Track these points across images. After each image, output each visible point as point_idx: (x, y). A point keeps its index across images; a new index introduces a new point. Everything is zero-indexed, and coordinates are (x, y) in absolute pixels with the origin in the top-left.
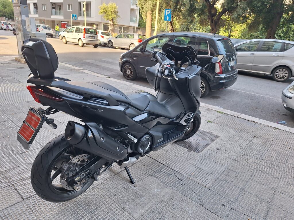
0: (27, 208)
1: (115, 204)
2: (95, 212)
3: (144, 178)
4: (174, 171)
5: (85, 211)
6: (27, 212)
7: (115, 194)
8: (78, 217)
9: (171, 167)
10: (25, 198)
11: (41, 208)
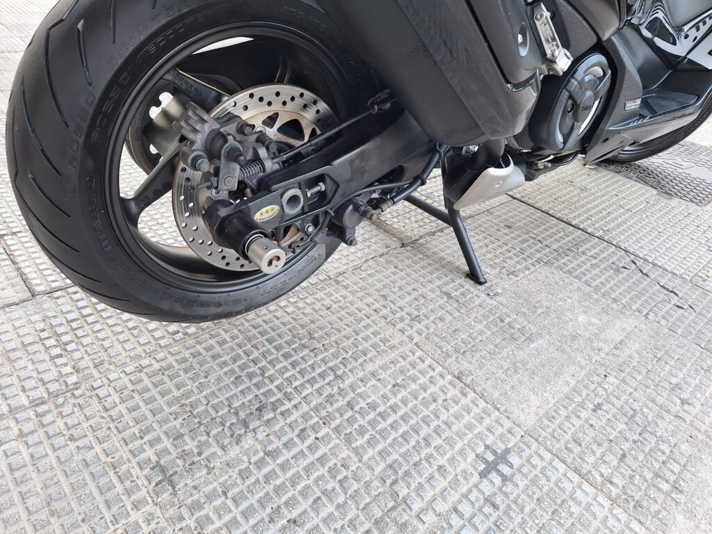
0: (43, 330)
1: (419, 353)
2: (337, 377)
3: (519, 267)
4: (632, 257)
5: (298, 369)
6: (42, 348)
7: (416, 313)
8: (264, 394)
9: (615, 243)
10: (39, 289)
11: (103, 340)
